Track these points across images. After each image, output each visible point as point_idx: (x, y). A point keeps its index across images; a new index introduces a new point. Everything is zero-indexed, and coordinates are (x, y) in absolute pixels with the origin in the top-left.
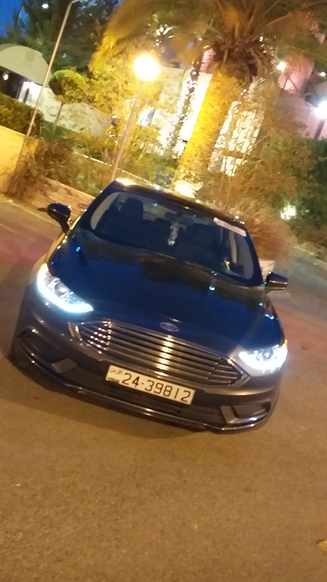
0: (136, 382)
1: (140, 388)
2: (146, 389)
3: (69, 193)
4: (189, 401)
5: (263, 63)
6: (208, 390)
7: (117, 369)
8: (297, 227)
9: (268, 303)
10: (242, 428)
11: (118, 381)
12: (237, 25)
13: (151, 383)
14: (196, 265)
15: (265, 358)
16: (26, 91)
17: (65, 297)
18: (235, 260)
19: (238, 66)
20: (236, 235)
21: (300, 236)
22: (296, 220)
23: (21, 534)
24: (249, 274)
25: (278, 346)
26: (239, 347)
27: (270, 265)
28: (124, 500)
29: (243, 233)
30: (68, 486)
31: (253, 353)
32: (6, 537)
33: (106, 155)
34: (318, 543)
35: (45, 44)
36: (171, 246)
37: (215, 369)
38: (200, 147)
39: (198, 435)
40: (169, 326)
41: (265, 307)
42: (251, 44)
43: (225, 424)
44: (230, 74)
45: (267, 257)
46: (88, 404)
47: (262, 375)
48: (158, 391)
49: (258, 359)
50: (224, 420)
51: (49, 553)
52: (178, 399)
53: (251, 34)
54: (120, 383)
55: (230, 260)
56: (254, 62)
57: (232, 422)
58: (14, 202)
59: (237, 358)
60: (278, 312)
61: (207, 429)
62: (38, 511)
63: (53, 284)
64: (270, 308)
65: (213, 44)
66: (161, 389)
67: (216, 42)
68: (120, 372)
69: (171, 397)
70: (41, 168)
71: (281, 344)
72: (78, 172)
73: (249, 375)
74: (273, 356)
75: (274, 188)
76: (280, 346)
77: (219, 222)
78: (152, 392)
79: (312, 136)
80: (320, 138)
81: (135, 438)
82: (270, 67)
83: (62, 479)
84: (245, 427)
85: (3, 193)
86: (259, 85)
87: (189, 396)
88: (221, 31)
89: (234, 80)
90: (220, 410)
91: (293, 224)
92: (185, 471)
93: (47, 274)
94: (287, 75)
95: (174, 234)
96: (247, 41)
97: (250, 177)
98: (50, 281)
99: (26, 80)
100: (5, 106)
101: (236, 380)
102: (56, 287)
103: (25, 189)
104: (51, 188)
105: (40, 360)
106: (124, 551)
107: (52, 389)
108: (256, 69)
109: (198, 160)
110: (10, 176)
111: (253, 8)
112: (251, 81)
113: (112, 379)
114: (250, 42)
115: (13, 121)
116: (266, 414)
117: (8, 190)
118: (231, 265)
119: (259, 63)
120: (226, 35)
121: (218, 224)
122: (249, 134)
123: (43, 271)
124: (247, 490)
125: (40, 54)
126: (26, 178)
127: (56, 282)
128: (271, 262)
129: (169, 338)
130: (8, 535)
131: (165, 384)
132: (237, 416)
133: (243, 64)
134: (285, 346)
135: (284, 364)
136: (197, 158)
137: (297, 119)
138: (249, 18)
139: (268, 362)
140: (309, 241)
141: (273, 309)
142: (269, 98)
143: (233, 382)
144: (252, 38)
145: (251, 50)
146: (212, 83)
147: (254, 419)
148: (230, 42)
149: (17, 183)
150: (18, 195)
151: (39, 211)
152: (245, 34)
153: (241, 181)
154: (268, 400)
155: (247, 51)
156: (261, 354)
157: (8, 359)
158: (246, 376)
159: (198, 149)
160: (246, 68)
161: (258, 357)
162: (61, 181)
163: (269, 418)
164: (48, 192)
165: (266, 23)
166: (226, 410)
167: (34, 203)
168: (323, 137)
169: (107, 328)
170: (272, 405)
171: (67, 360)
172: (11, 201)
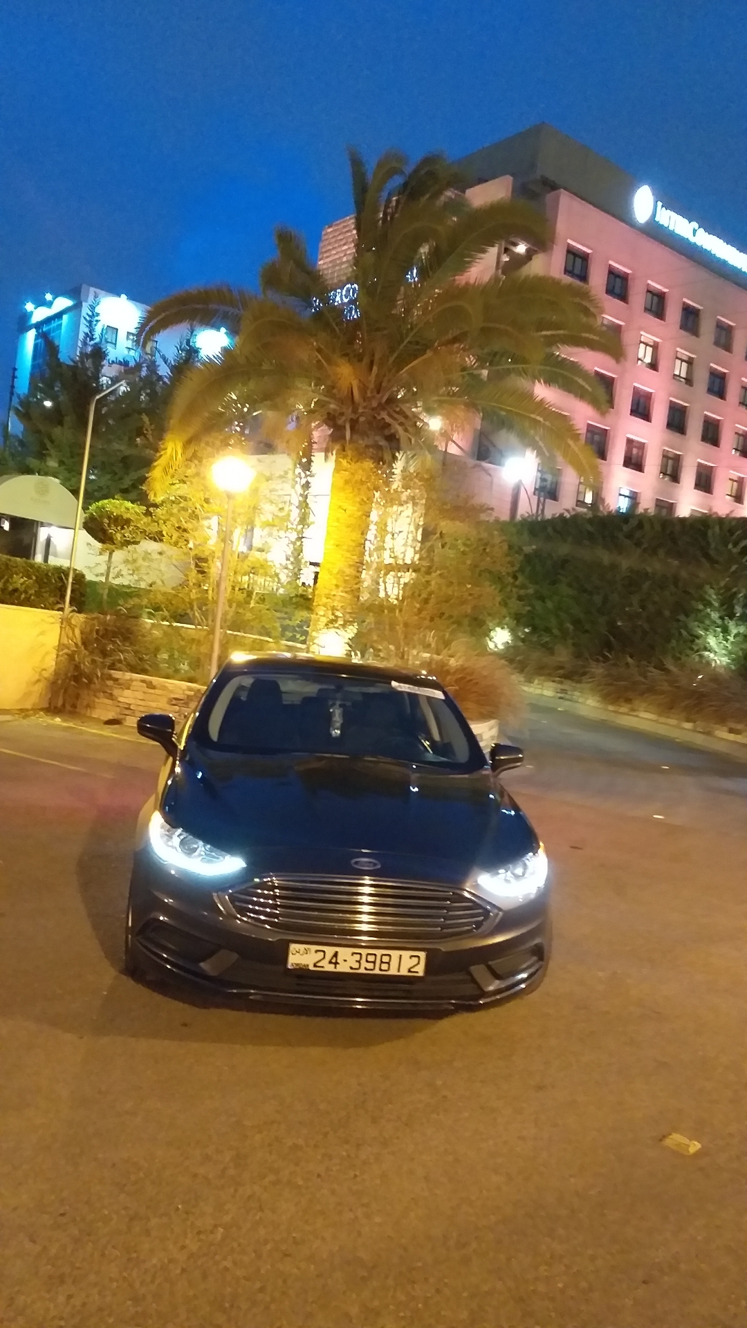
0: (334, 961)
1: (343, 968)
2: (351, 968)
3: (150, 685)
4: (420, 970)
5: (406, 430)
6: (445, 947)
7: (302, 947)
8: (518, 658)
9: (502, 793)
10: (509, 995)
11: (308, 965)
12: (355, 384)
13: (358, 957)
14: (382, 759)
15: (517, 877)
16: (45, 543)
17: (200, 855)
18: (437, 737)
19: (369, 441)
20: (429, 699)
21: (526, 670)
22: (514, 647)
23: (221, 1230)
24: (462, 754)
25: (531, 854)
26: (476, 869)
27: (491, 729)
28: (358, 1146)
29: (439, 695)
30: (270, 1145)
31: (499, 874)
32: (200, 1240)
33: (197, 614)
34: (661, 1140)
35: (61, 463)
36: (336, 738)
37: (448, 911)
38: (341, 572)
39: (445, 1024)
40: (366, 862)
41: (499, 799)
42: (382, 407)
43: (484, 994)
44: (360, 456)
45: (484, 717)
46: (266, 1015)
47: (520, 904)
48: (370, 966)
49: (507, 881)
50: (480, 988)
51: (269, 1247)
52: (404, 972)
53: (378, 393)
54: (311, 968)
55: (430, 738)
56: (392, 431)
57: (491, 988)
58: (64, 721)
59: (477, 886)
60: (519, 801)
61: (459, 1009)
62: (236, 1191)
63: (176, 840)
64: (506, 799)
65: (325, 417)
66: (374, 962)
67: (329, 414)
68: (307, 951)
69: (393, 971)
70: (97, 658)
71: (535, 851)
72: (157, 650)
73: (500, 909)
74: (528, 871)
75: (468, 609)
76: (534, 854)
77: (399, 686)
78: (362, 971)
79: (505, 517)
80: (518, 518)
81: (351, 1051)
82: (418, 431)
83: (258, 1137)
84: (512, 991)
85: (42, 709)
86: (407, 462)
87: (418, 963)
88: (333, 396)
89: (369, 464)
90: (470, 974)
91: (510, 656)
92: (439, 1083)
93: (162, 827)
94: (446, 436)
95: (338, 718)
96: (375, 404)
97: (426, 601)
98: (170, 837)
99: (42, 524)
100: (21, 575)
101: (483, 920)
102: (182, 843)
103: (77, 697)
104: (119, 684)
105: (181, 963)
106: (378, 1220)
107: (205, 1005)
108: (398, 440)
109: (342, 592)
110: (48, 681)
111: (373, 355)
112: (394, 458)
113: (297, 965)
114: (380, 404)
115: (38, 594)
116: (541, 963)
117: (50, 704)
118: (434, 745)
119: (400, 430)
120: (341, 402)
121: (399, 689)
122: (410, 536)
123: (156, 823)
124: (540, 1088)
125: (57, 481)
126: (76, 679)
127: (180, 835)
128: (493, 722)
129: (367, 880)
130: (202, 1237)
131: (379, 952)
132: (498, 977)
133: (378, 438)
134: (541, 851)
135: (547, 880)
136: (341, 589)
137: (477, 501)
138: (371, 369)
139: (523, 882)
140: (541, 675)
141: (511, 798)
142: (428, 480)
143: (479, 925)
144: (382, 397)
145: (384, 415)
146: (337, 475)
147: (524, 975)
148: (350, 410)
149: (63, 691)
150: (68, 707)
151: (107, 726)
152: (369, 394)
153: (415, 610)
154: (537, 941)
155: (379, 418)
156: (509, 873)
157: (125, 974)
158: (496, 911)
159: (339, 576)
160: (383, 443)
161: (508, 878)
162: (133, 669)
163: (546, 969)
164: (116, 692)
165: (398, 371)
166: (478, 971)
167: (95, 714)
168: (522, 515)
169: (273, 888)
170: (546, 948)
171: (223, 952)
172: (58, 720)
